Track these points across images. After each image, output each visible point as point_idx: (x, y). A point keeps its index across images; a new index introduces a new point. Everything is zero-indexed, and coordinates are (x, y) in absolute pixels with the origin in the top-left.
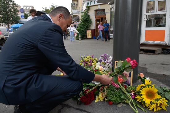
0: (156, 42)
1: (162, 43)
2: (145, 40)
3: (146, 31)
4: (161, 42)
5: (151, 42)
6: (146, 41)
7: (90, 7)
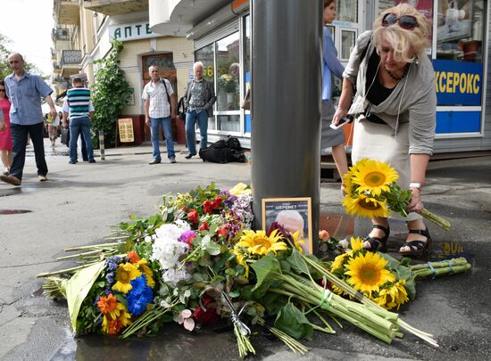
7: (125, 46)
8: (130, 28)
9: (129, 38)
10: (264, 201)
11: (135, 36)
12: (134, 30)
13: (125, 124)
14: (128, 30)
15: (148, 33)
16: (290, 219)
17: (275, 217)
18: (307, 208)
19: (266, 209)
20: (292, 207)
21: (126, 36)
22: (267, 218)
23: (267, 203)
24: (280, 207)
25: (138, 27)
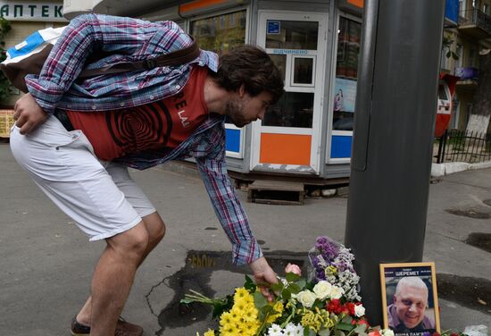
0: (290, 168)
1: (303, 170)
2: (260, 162)
3: (263, 135)
4: (300, 168)
5: (275, 167)
6: (261, 164)
7: (14, 27)
8: (21, 7)
9: (19, 17)
10: (383, 266)
11: (27, 16)
12: (27, 10)
13: (7, 117)
14: (18, 9)
15: (43, 15)
16: (412, 287)
17: (396, 284)
18: (430, 274)
19: (386, 276)
20: (414, 273)
21: (15, 16)
22: (387, 286)
23: (386, 269)
24: (401, 273)
25: (32, 8)
